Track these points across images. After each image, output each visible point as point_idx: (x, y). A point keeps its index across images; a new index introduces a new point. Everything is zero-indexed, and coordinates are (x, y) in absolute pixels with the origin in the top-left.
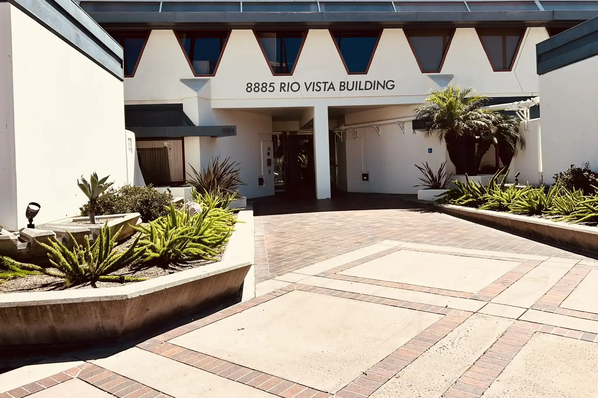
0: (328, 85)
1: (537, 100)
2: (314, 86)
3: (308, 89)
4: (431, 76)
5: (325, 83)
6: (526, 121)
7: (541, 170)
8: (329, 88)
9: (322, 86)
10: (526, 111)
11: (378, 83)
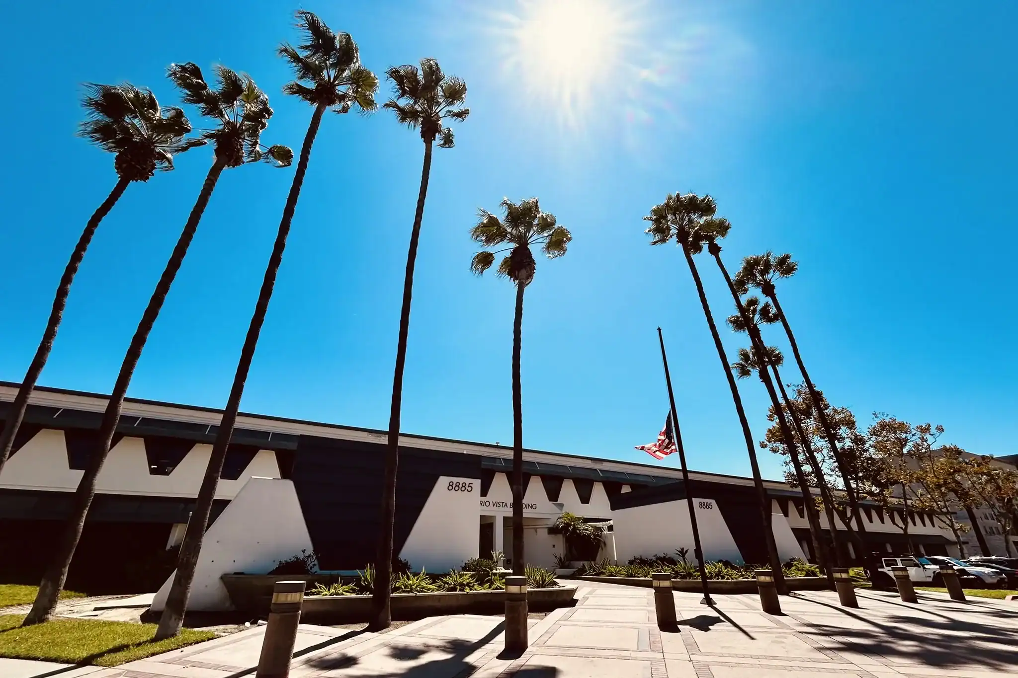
0: (504, 504)
1: (611, 522)
2: (497, 504)
3: (494, 506)
4: (553, 503)
5: (503, 503)
6: (606, 533)
7: (616, 559)
8: (505, 506)
9: (501, 504)
10: (605, 527)
11: (529, 505)
